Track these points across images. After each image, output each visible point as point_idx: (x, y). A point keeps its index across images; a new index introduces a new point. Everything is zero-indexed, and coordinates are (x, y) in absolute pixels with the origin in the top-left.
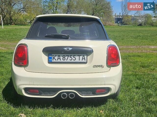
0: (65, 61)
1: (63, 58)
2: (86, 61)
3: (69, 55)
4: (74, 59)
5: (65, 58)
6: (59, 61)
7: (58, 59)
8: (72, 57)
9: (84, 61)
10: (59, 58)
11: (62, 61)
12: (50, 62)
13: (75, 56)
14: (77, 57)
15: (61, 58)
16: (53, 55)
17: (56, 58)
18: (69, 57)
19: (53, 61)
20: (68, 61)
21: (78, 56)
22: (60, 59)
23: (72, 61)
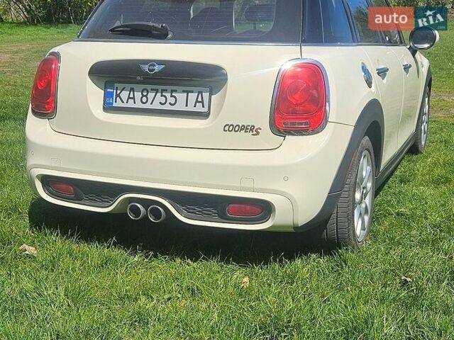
0: (148, 106)
1: (143, 96)
2: (205, 110)
3: (160, 88)
4: (172, 100)
5: (146, 96)
6: (131, 104)
7: (129, 98)
8: (168, 95)
9: (199, 108)
10: (131, 96)
11: (139, 105)
12: (108, 108)
13: (176, 91)
14: (181, 97)
15: (138, 95)
16: (116, 85)
17: (125, 95)
18: (159, 94)
19: (115, 105)
20: (156, 106)
21: (184, 91)
22: (134, 98)
23: (167, 107)
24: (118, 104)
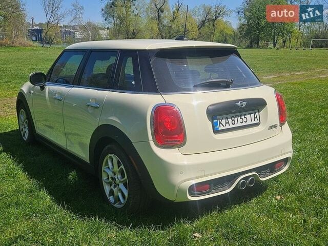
0: (236, 125)
1: (232, 120)
2: (258, 121)
3: (239, 114)
4: (245, 120)
5: (234, 120)
6: (228, 127)
7: (226, 123)
8: (243, 117)
10: (227, 122)
11: (232, 126)
12: (216, 131)
13: (246, 115)
14: (248, 117)
15: (230, 120)
16: (218, 117)
17: (224, 122)
18: (239, 118)
19: (220, 129)
20: (239, 125)
21: (249, 114)
22: (228, 123)
23: (244, 124)
24: (222, 128)
